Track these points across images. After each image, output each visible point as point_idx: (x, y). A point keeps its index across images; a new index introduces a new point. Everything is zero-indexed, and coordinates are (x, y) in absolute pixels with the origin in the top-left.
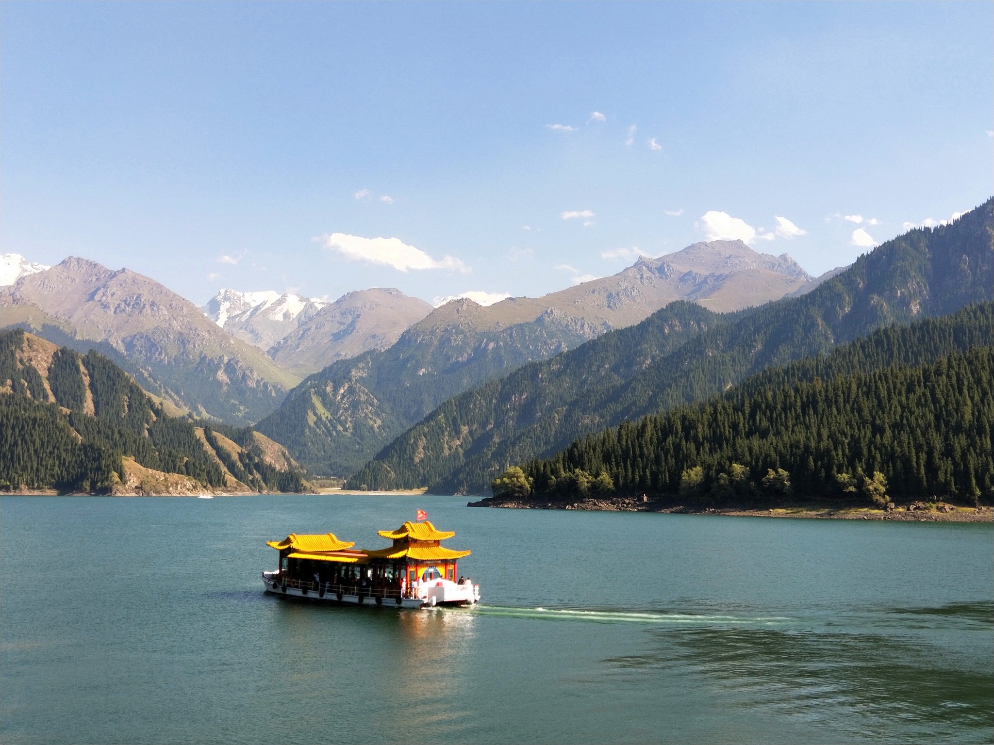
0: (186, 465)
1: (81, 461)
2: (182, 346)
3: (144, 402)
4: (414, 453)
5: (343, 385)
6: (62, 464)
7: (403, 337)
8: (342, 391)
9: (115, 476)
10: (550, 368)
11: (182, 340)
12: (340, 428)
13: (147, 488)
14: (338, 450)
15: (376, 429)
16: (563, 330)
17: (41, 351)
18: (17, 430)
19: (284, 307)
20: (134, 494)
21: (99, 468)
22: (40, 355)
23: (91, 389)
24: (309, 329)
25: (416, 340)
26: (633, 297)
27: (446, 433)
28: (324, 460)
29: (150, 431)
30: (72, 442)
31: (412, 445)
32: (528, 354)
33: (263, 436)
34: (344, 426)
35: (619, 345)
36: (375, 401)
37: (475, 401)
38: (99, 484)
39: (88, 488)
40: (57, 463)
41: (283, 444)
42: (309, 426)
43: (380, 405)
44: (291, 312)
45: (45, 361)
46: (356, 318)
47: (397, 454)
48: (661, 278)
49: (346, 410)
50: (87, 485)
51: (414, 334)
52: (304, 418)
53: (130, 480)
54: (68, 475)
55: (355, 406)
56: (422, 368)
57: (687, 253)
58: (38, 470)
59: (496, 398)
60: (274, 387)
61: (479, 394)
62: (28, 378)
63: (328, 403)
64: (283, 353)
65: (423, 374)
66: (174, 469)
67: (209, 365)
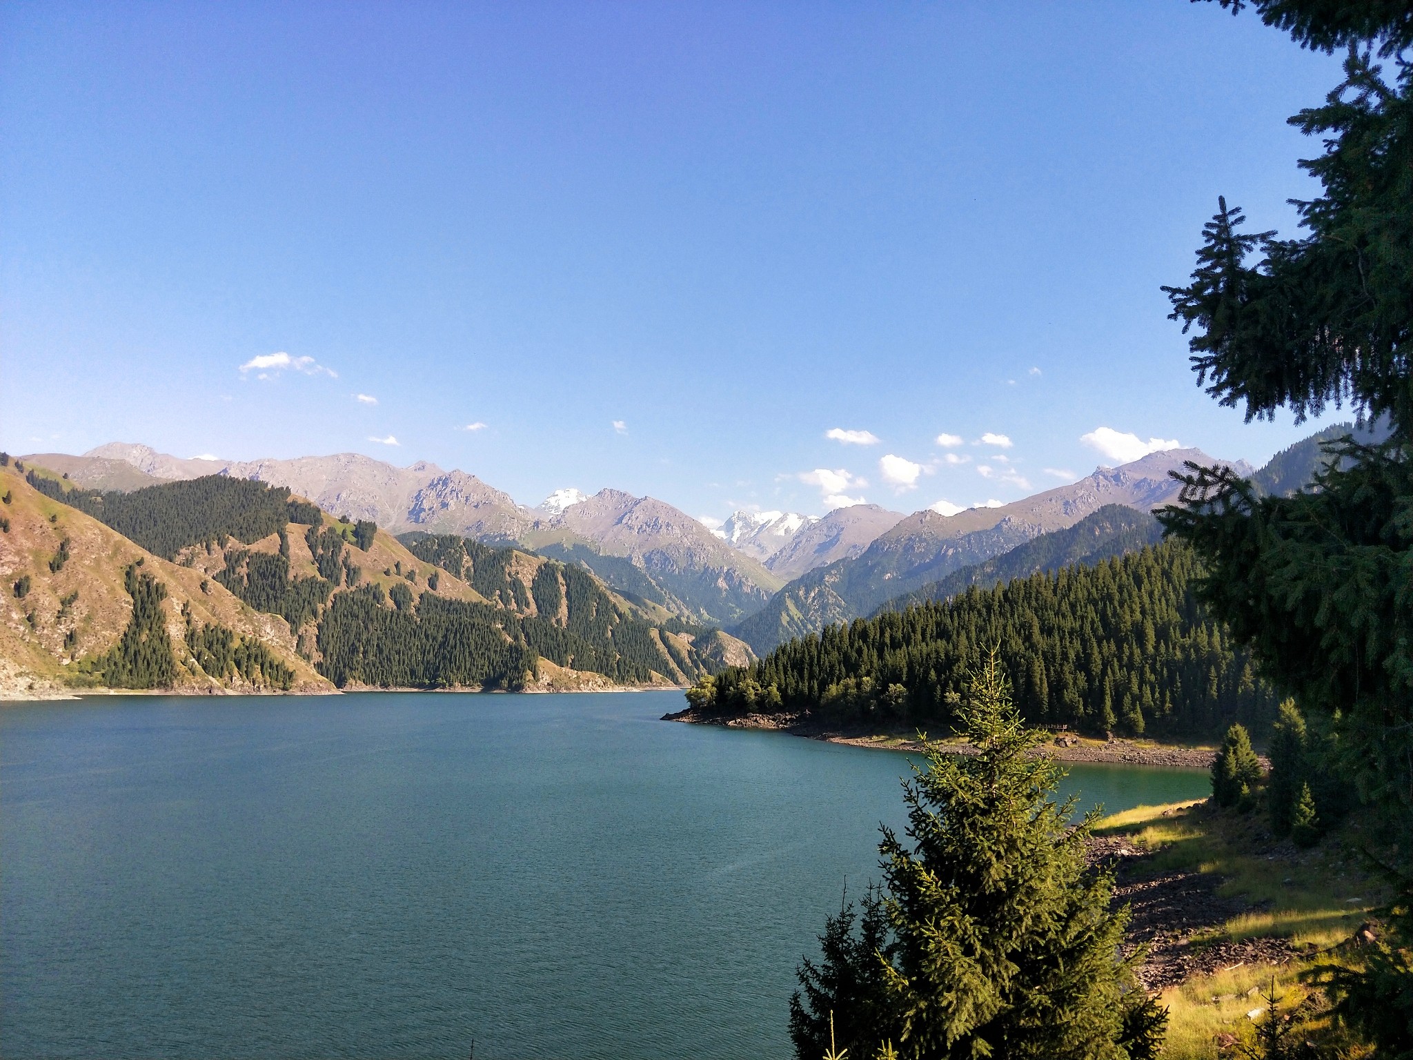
0: (618, 663)
1: (506, 661)
2: (690, 559)
3: (610, 608)
5: (815, 589)
6: (491, 663)
8: (813, 594)
9: (529, 675)
11: (691, 554)
12: (810, 627)
13: (558, 685)
17: (527, 565)
18: (458, 635)
19: (786, 524)
20: (545, 691)
21: (516, 668)
22: (525, 569)
24: (801, 542)
25: (883, 549)
29: (613, 632)
30: (501, 643)
33: (728, 635)
35: (1051, 547)
36: (843, 603)
38: (514, 682)
39: (506, 686)
40: (487, 663)
41: (749, 643)
42: (782, 626)
43: (846, 606)
44: (790, 528)
45: (531, 574)
46: (840, 531)
49: (816, 611)
50: (505, 683)
51: (881, 543)
52: (779, 618)
53: (542, 678)
54: (494, 673)
55: (824, 607)
56: (887, 573)
57: (1145, 461)
58: (470, 670)
62: (515, 589)
63: (800, 605)
64: (776, 563)
65: (889, 579)
66: (607, 666)
67: (711, 574)
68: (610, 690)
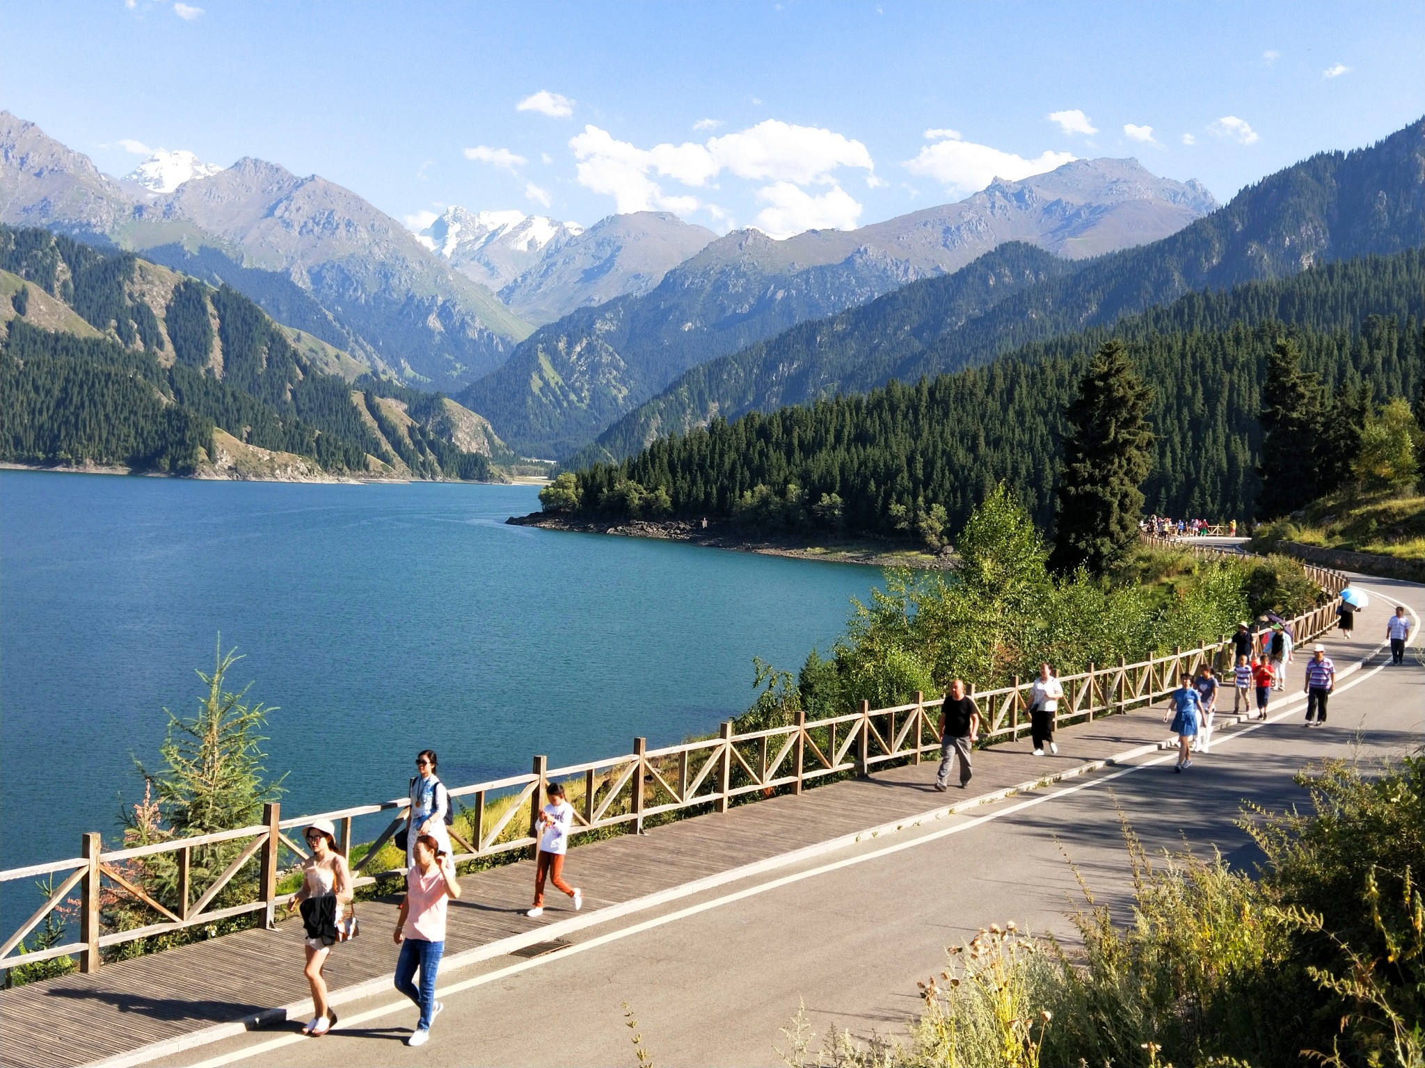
0: (317, 441)
1: (163, 432)
2: (384, 280)
3: (288, 354)
4: (644, 436)
5: (580, 340)
6: (139, 434)
7: (666, 278)
8: (578, 349)
9: (202, 453)
10: (832, 328)
11: (385, 273)
12: (573, 397)
13: (243, 469)
14: (569, 426)
15: (620, 401)
16: (880, 276)
17: (157, 283)
18: (86, 388)
19: (530, 233)
20: (225, 477)
21: (181, 442)
22: (155, 289)
23: (221, 336)
24: (555, 264)
25: (683, 284)
26: (979, 233)
27: (689, 411)
28: (549, 438)
29: (293, 393)
30: (154, 405)
31: (642, 425)
32: (828, 307)
33: (456, 404)
34: (579, 395)
35: (927, 300)
36: (622, 363)
37: (730, 369)
38: (180, 462)
39: (167, 468)
40: (133, 432)
41: (487, 417)
42: (533, 394)
43: (628, 369)
44: (538, 239)
45: (163, 297)
46: (616, 251)
47: (622, 435)
48: (1020, 207)
49: (583, 373)
50: (165, 462)
51: (680, 275)
52: (527, 382)
53: (221, 458)
54: (145, 448)
55: (594, 368)
56: (687, 321)
57: (1060, 174)
58: (107, 441)
59: (758, 366)
60: (502, 339)
61: (736, 361)
62: (139, 319)
63: (559, 364)
64: (517, 295)
65: (689, 330)
66: (302, 444)
67: (418, 307)
68: (318, 481)
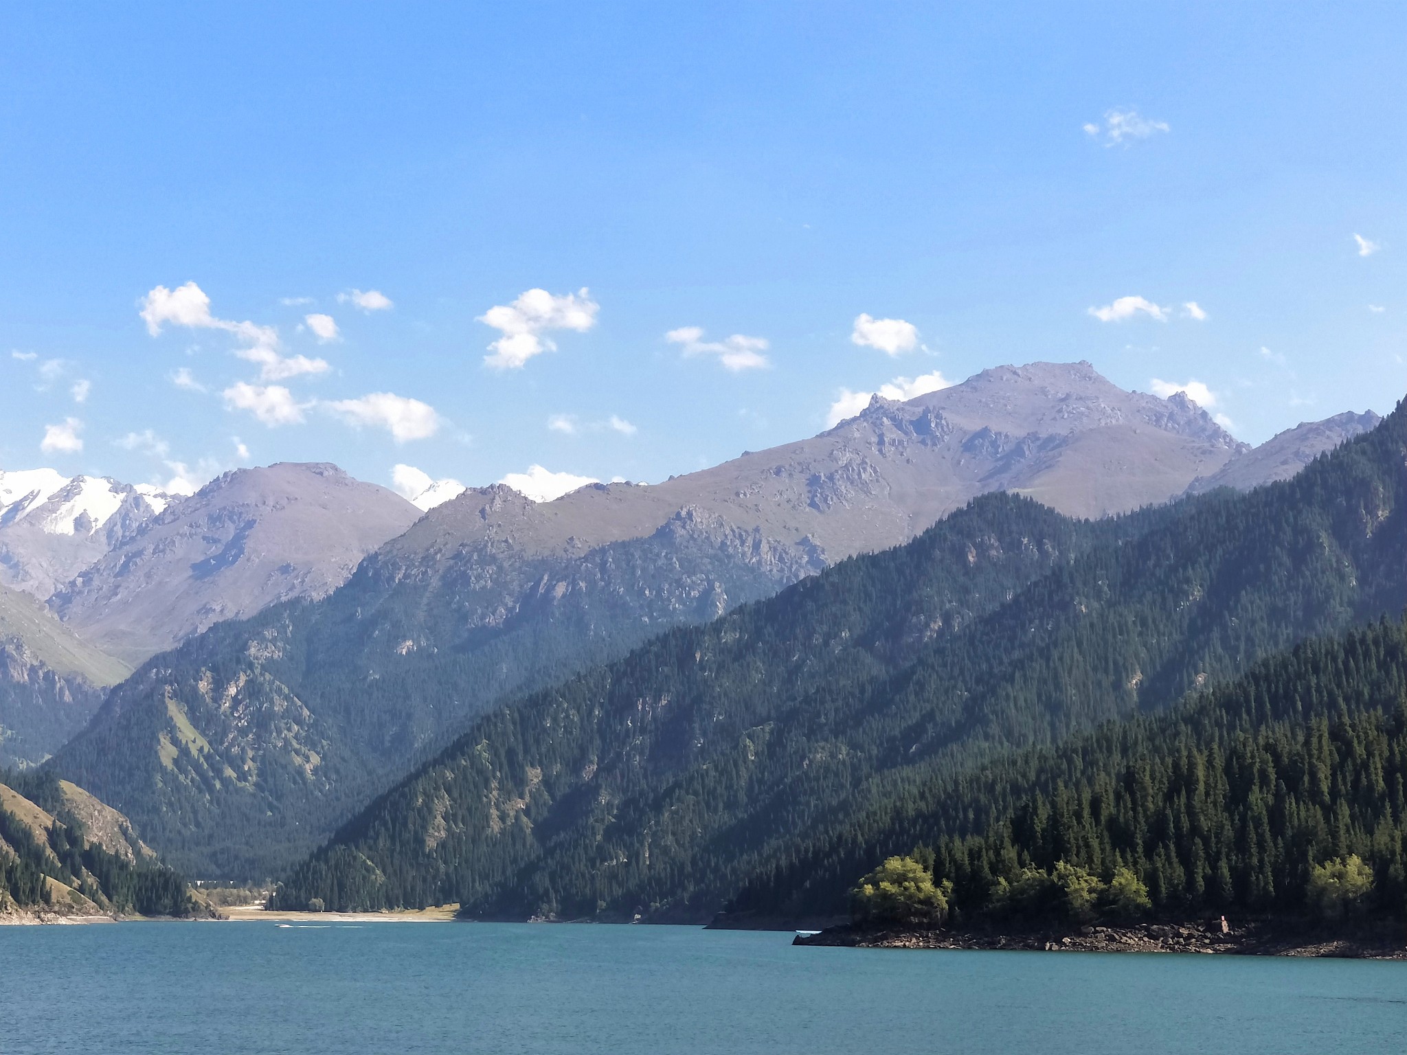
4: (424, 828)
5: (234, 676)
7: (361, 570)
8: (233, 691)
10: (720, 639)
12: (229, 772)
14: (229, 821)
15: (309, 775)
16: (716, 556)
19: (78, 505)
24: (138, 553)
26: (864, 483)
27: (494, 784)
31: (419, 810)
33: (78, 790)
35: (870, 588)
36: (306, 712)
37: (555, 712)
41: (120, 810)
47: (387, 829)
48: (923, 442)
49: (243, 732)
52: (151, 749)
55: (262, 722)
56: (405, 639)
57: (975, 389)
59: (602, 705)
61: (563, 697)
63: (202, 717)
64: (82, 606)
65: (409, 653)
